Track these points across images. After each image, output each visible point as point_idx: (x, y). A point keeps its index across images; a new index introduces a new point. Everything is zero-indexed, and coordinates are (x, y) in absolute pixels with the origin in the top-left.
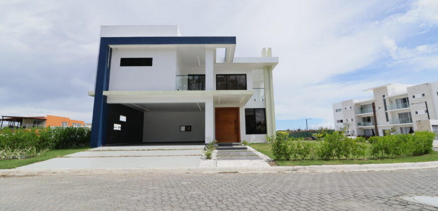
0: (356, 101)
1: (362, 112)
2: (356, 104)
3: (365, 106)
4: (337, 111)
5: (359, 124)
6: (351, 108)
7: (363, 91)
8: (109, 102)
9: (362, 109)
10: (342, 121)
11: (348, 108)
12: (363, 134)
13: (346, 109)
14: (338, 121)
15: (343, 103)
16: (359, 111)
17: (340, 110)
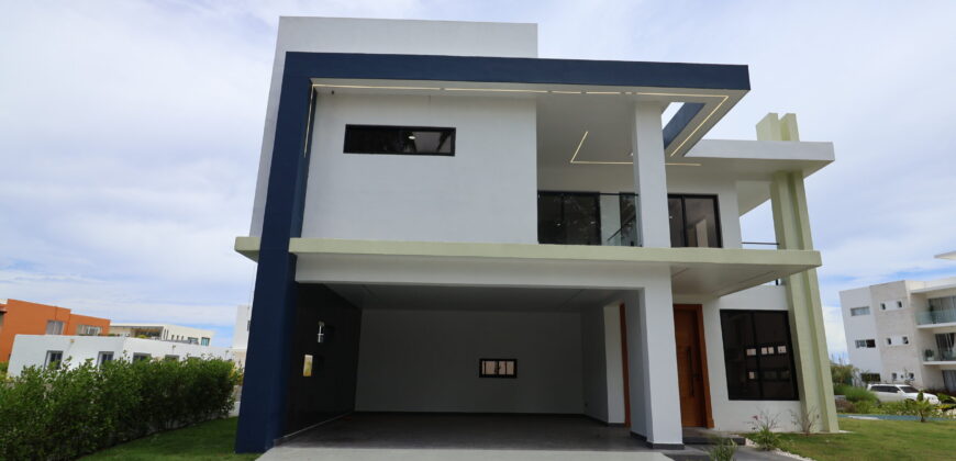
0: (915, 286)
1: (933, 319)
2: (916, 295)
3: (941, 299)
4: (854, 312)
5: (928, 354)
6: (900, 305)
7: (937, 257)
8: (302, 276)
9: (931, 309)
10: (871, 344)
11: (891, 306)
12: (941, 385)
13: (884, 307)
14: (860, 344)
15: (875, 290)
16: (924, 314)
17: (865, 310)
